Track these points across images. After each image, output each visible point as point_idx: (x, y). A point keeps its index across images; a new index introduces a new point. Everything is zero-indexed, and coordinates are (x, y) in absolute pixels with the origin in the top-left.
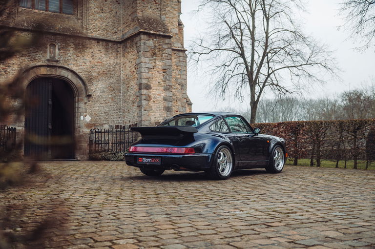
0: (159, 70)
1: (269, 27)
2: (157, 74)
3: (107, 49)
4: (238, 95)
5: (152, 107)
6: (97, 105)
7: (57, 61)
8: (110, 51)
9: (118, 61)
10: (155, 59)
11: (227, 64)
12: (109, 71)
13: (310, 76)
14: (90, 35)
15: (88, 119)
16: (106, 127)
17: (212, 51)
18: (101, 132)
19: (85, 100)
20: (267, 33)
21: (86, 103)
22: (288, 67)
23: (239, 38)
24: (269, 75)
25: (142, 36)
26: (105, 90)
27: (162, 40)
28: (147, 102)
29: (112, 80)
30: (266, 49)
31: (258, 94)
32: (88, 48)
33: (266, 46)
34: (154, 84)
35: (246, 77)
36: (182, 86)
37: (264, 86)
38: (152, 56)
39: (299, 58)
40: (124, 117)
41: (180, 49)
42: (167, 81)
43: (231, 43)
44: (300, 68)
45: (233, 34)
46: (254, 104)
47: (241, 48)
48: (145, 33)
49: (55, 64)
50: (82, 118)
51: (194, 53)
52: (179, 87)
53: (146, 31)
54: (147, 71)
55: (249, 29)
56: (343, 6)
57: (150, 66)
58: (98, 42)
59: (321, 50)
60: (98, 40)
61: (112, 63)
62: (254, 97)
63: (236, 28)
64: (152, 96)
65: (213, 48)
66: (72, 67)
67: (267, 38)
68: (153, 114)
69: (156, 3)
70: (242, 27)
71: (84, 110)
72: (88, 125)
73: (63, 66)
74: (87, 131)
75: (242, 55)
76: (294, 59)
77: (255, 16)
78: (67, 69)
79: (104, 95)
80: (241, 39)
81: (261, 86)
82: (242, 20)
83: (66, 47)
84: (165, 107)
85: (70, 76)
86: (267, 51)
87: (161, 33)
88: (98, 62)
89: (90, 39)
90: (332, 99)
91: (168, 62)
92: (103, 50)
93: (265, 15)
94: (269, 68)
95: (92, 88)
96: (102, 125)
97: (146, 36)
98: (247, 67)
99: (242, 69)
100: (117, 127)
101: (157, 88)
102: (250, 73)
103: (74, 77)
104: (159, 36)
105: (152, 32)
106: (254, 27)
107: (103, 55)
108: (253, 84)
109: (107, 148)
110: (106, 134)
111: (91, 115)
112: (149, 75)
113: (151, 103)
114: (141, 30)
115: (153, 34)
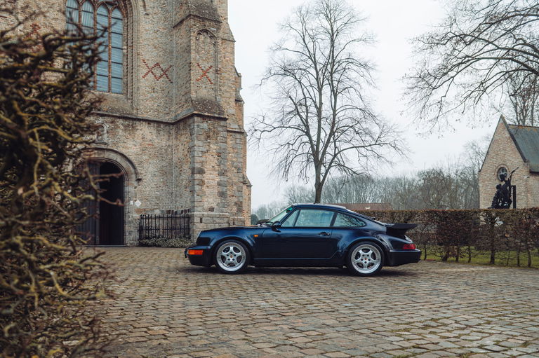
0: (214, 154)
1: (337, 104)
2: (211, 158)
3: (158, 131)
4: (302, 175)
5: (205, 192)
6: (148, 189)
7: (105, 144)
8: (162, 133)
9: (171, 144)
10: (209, 142)
11: (291, 143)
12: (160, 154)
13: (379, 157)
14: (140, 116)
15: (138, 203)
16: (157, 212)
17: (275, 128)
18: (151, 218)
19: (135, 184)
20: (334, 110)
21: (136, 187)
22: (356, 147)
23: (304, 116)
24: (335, 155)
25: (196, 118)
26: (156, 173)
27: (216, 122)
28: (200, 187)
29: (164, 164)
30: (333, 127)
31: (324, 175)
32: (138, 129)
33: (333, 124)
34: (207, 168)
35: (312, 157)
36: (239, 169)
37: (330, 166)
38: (206, 139)
39: (368, 138)
40: (176, 202)
41: (236, 130)
42: (222, 166)
43: (296, 121)
44: (369, 148)
45: (298, 111)
46: (319, 185)
47: (307, 126)
48: (198, 115)
49: (103, 146)
50: (131, 202)
51: (256, 130)
52: (235, 171)
53: (200, 113)
54: (200, 155)
55: (316, 105)
56: (406, 90)
57: (205, 150)
58: (149, 124)
59: (391, 130)
60: (149, 121)
61: (164, 145)
62: (319, 178)
63: (301, 105)
64: (206, 181)
65: (276, 125)
66: (121, 150)
67: (334, 115)
68: (206, 199)
69: (211, 83)
70: (308, 104)
71: (134, 195)
72: (138, 211)
73: (112, 148)
74: (137, 216)
75: (308, 134)
76: (363, 138)
77: (323, 91)
78: (116, 152)
79: (155, 179)
80: (307, 116)
81: (327, 166)
82: (307, 95)
83: (115, 129)
84: (219, 192)
85: (119, 159)
86: (334, 130)
87: (216, 116)
88: (149, 145)
89: (139, 120)
90: (410, 177)
91: (223, 145)
92: (154, 132)
93: (332, 90)
94: (336, 148)
95: (142, 172)
96: (153, 210)
97: (199, 118)
98: (312, 146)
99: (307, 148)
100: (169, 212)
101: (212, 172)
102: (315, 153)
103: (124, 160)
104: (214, 118)
105: (206, 114)
106: (321, 103)
107: (155, 137)
108: (318, 164)
109: (157, 234)
110: (157, 220)
111: (141, 200)
112: (203, 159)
113: (204, 188)
114: (195, 112)
115: (208, 116)
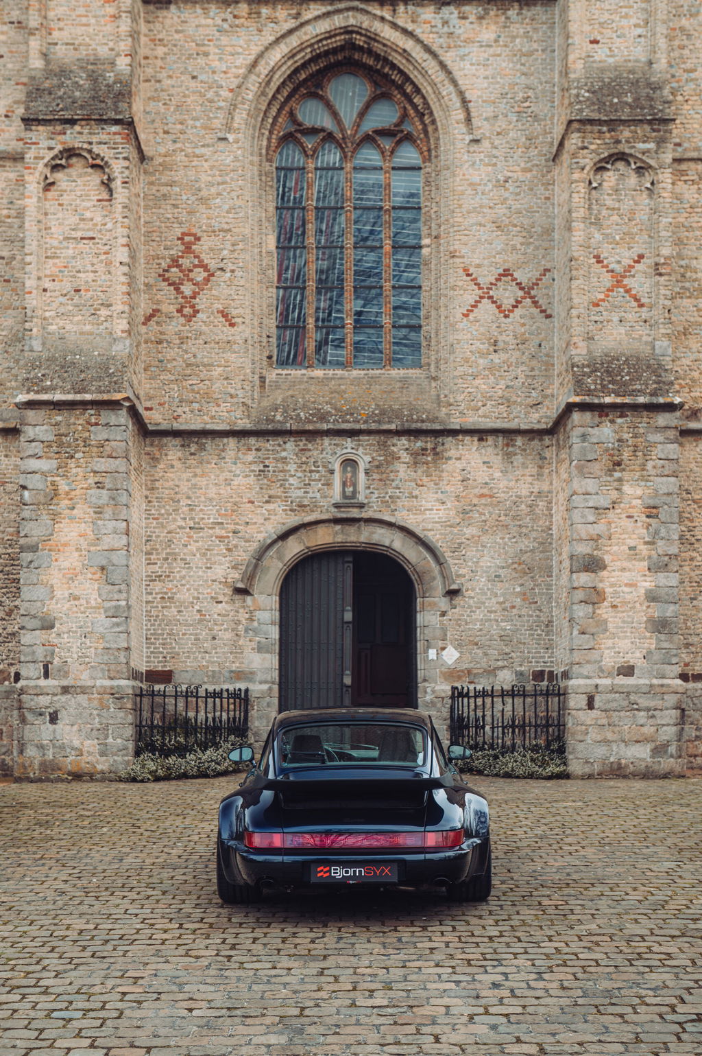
0: (634, 512)
2: (629, 524)
3: (508, 456)
5: (606, 621)
6: (479, 615)
7: (361, 506)
8: (518, 459)
9: (545, 487)
10: (620, 480)
12: (514, 518)
14: (455, 423)
15: (451, 656)
16: (505, 679)
19: (443, 603)
21: (443, 614)
25: (576, 416)
26: (501, 572)
27: (643, 421)
28: (590, 608)
29: (525, 544)
32: (449, 458)
34: (613, 554)
38: (610, 472)
40: (557, 647)
42: (660, 543)
48: (583, 407)
49: (355, 513)
50: (432, 654)
53: (587, 399)
54: (591, 518)
57: (603, 502)
58: (481, 440)
60: (481, 434)
61: (524, 492)
64: (608, 590)
66: (404, 517)
68: (609, 643)
69: (641, 306)
71: (438, 633)
72: (451, 674)
73: (378, 516)
74: (444, 688)
78: (390, 525)
79: (499, 588)
83: (388, 463)
84: (651, 620)
85: (397, 543)
87: (641, 400)
88: (482, 496)
89: (454, 433)
91: (664, 484)
92: (497, 460)
95: (462, 571)
96: (492, 672)
97: (588, 415)
100: (539, 676)
101: (626, 564)
103: (411, 542)
104: (635, 407)
105: (608, 400)
107: (497, 475)
110: (498, 700)
111: (459, 646)
112: (600, 528)
113: (604, 611)
114: (573, 399)
115: (614, 406)
